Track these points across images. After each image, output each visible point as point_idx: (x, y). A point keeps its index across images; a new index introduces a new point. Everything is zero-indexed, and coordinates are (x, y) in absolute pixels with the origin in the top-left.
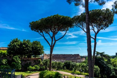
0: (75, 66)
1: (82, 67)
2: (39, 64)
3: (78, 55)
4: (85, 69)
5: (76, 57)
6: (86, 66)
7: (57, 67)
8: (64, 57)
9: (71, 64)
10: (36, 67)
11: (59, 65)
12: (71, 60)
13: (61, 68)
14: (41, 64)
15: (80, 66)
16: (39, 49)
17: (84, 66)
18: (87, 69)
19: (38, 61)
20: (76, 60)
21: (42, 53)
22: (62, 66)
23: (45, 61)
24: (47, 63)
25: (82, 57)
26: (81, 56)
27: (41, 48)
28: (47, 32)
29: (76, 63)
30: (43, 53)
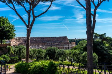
0: (63, 54)
1: (73, 55)
2: (9, 53)
3: (65, 38)
4: (78, 58)
5: (61, 41)
6: (79, 54)
7: (37, 56)
8: (44, 41)
9: (56, 51)
10: (4, 58)
11: (39, 53)
12: (54, 45)
13: (42, 57)
14: (12, 53)
15: (70, 54)
16: (7, 29)
17: (77, 54)
18: (81, 58)
19: (6, 48)
20: (62, 45)
21: (12, 36)
22: (43, 55)
23: (18, 49)
24: (21, 51)
25: (71, 41)
26: (69, 40)
27: (10, 28)
28: (19, 3)
29: (64, 50)
30: (14, 35)
